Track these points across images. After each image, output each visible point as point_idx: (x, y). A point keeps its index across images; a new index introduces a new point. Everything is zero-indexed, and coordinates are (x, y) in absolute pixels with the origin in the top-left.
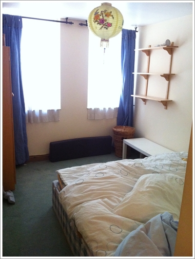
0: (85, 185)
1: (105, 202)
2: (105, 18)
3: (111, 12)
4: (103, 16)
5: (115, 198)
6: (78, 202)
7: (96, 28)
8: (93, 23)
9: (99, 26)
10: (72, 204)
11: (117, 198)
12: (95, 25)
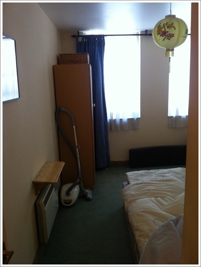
0: (144, 185)
1: (157, 200)
2: (167, 30)
3: (173, 24)
4: (165, 29)
5: (168, 198)
6: (134, 198)
7: (160, 40)
8: (157, 36)
9: (162, 38)
10: (129, 200)
11: (170, 199)
12: (159, 37)
